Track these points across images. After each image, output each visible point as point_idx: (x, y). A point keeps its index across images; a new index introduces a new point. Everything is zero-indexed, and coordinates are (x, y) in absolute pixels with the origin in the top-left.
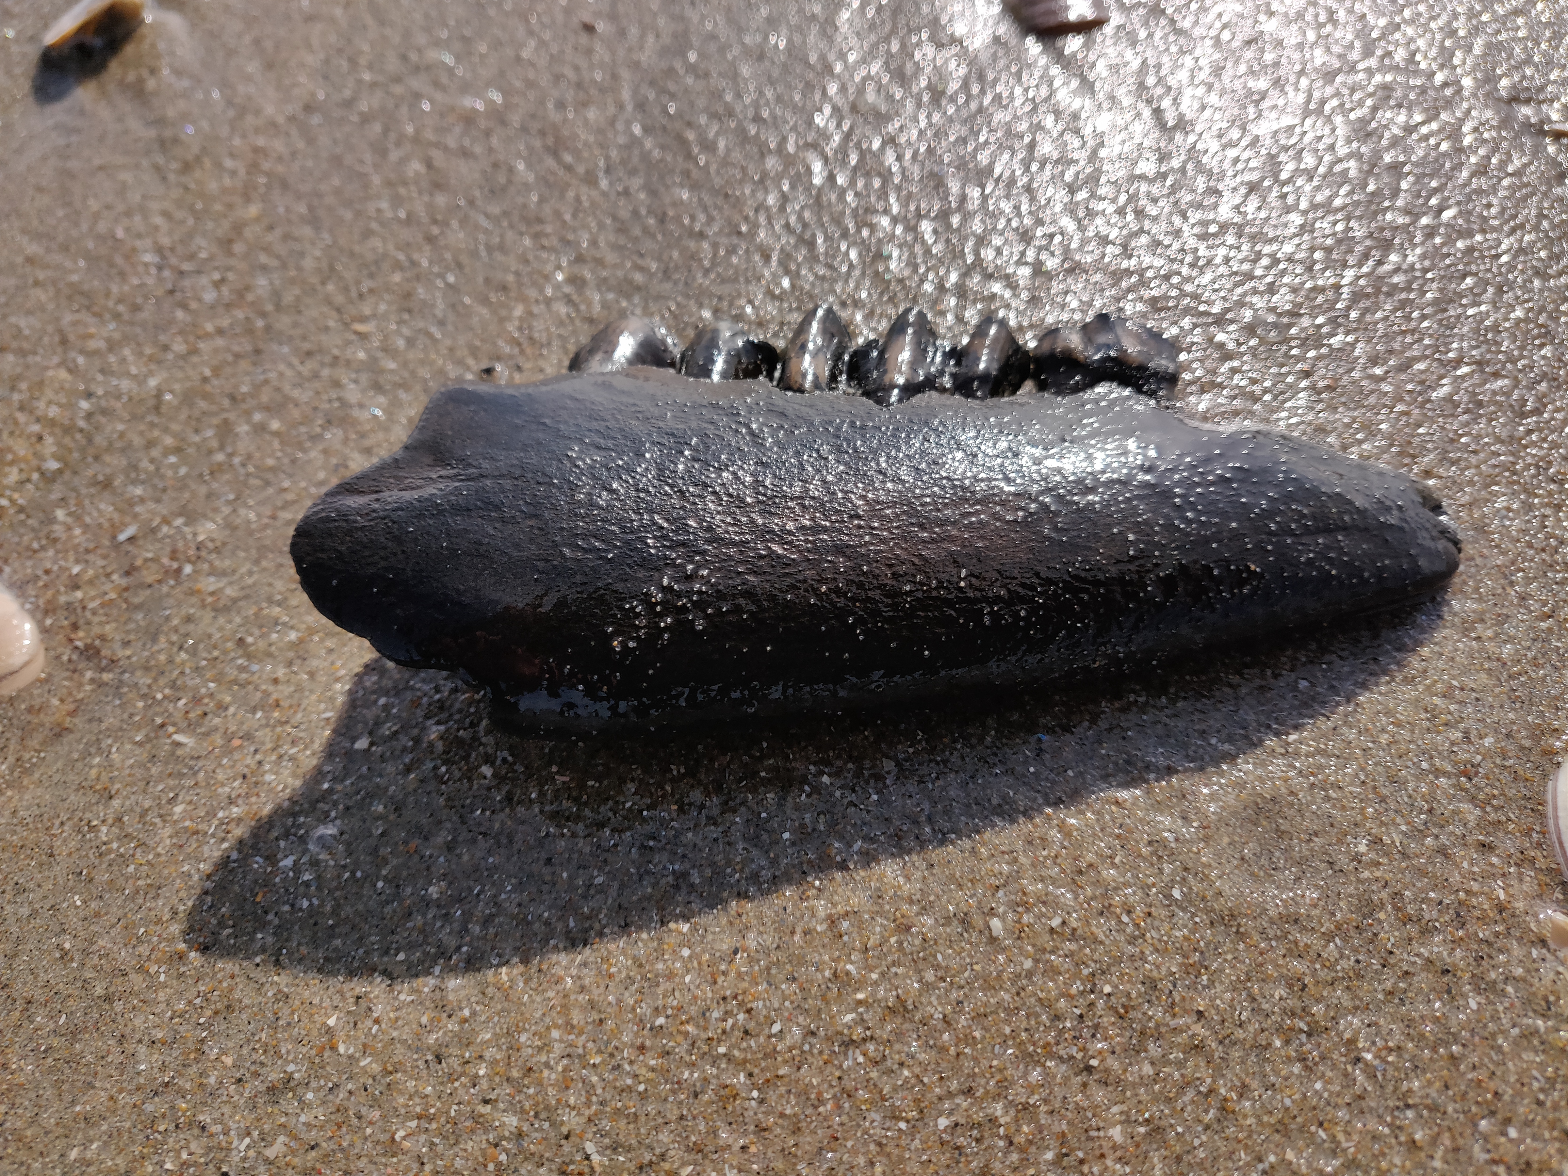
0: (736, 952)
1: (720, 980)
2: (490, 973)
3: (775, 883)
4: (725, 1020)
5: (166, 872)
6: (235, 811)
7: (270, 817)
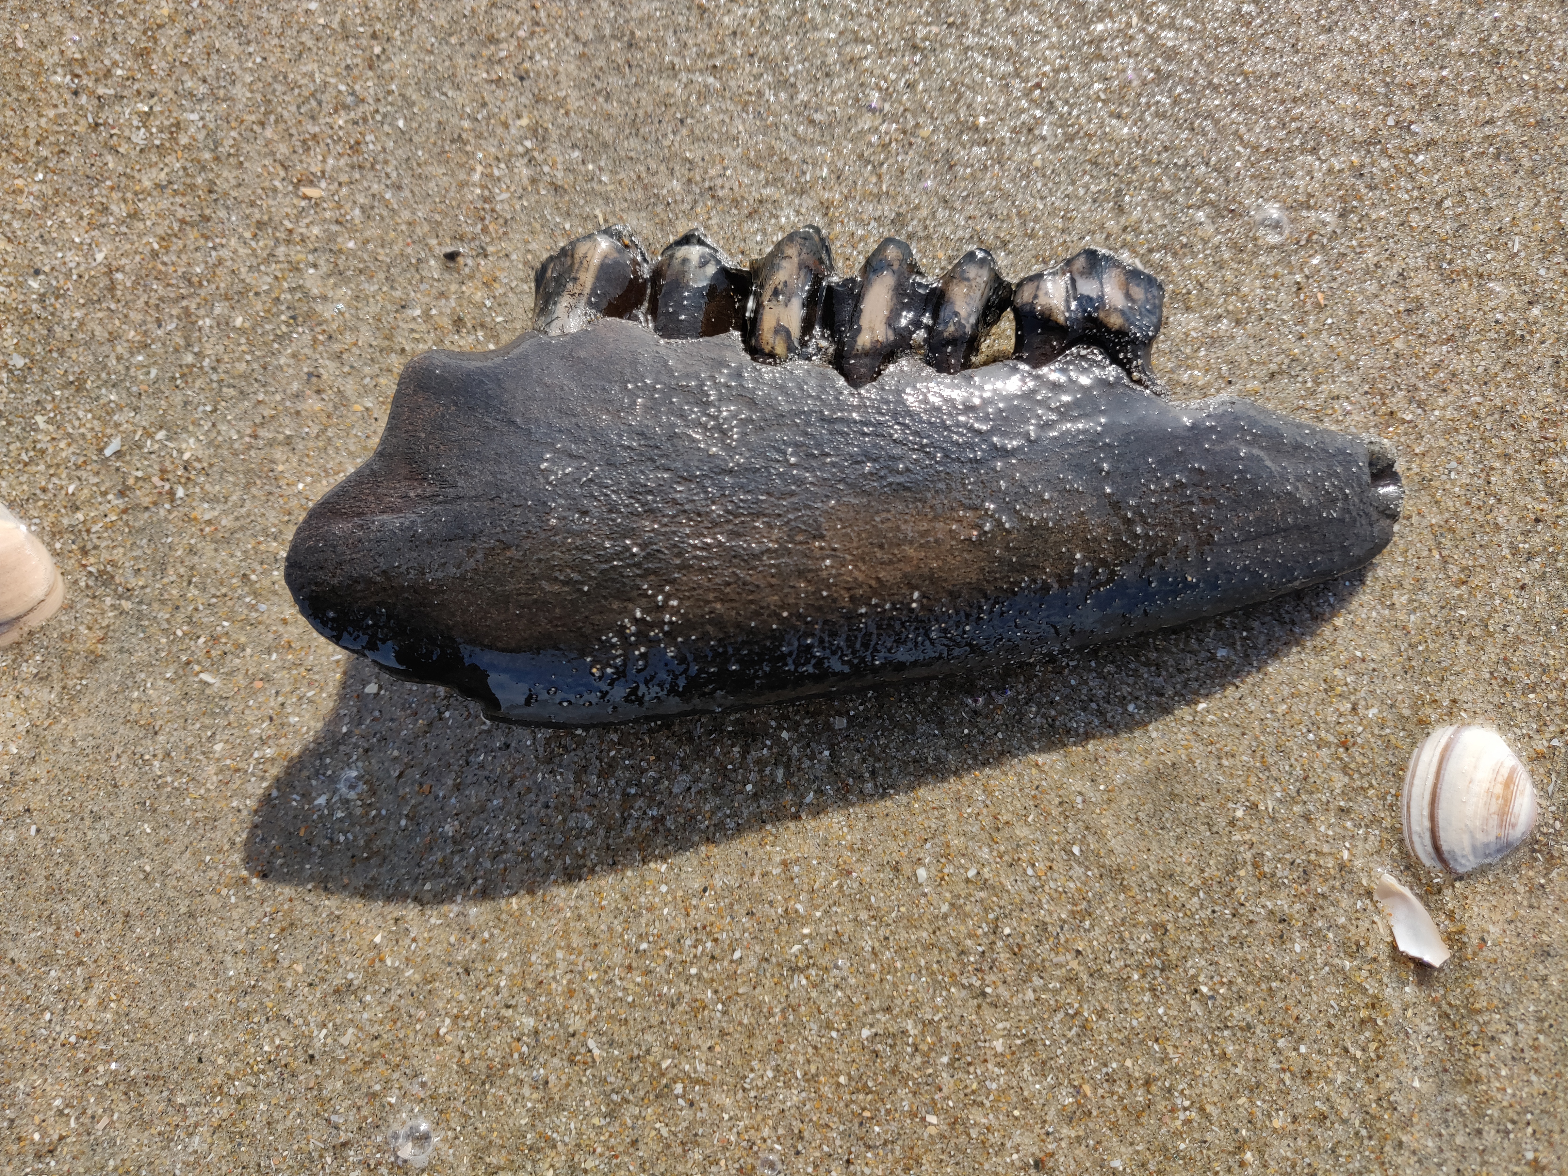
0: (705, 890)
1: (693, 912)
2: (503, 902)
3: (739, 830)
4: (696, 947)
5: (218, 806)
6: (269, 752)
7: (300, 757)
